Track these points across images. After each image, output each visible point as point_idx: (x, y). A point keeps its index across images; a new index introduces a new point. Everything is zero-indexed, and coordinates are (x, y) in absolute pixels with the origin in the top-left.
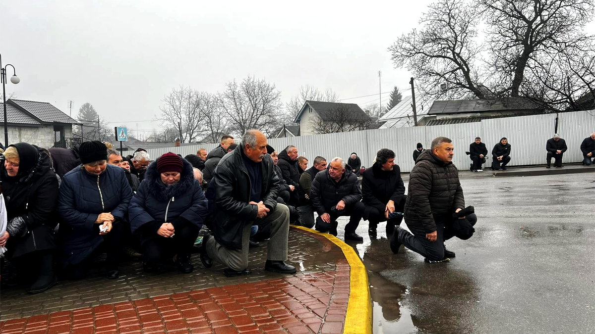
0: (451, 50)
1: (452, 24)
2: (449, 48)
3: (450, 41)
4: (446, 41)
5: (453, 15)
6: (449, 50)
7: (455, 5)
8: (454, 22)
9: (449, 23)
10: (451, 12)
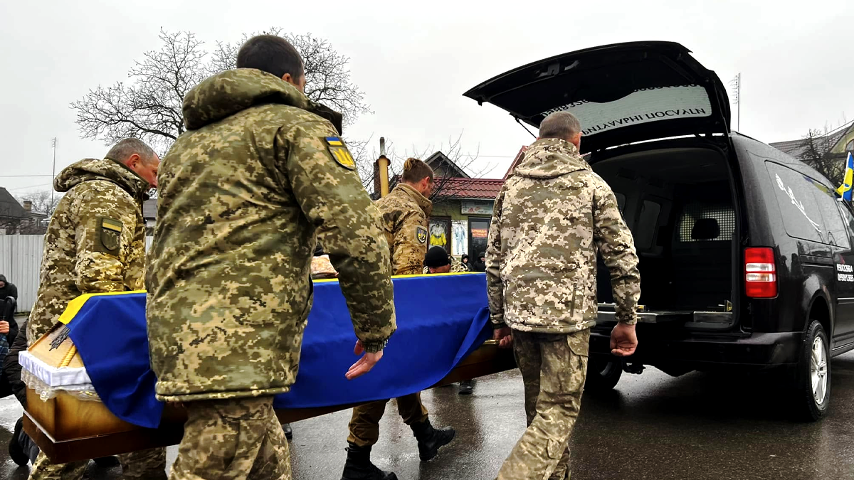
0: (177, 126)
1: (180, 88)
2: (174, 122)
3: (176, 113)
4: (170, 112)
5: (183, 76)
6: (174, 126)
7: (187, 63)
8: (184, 86)
9: (176, 87)
10: (181, 70)
